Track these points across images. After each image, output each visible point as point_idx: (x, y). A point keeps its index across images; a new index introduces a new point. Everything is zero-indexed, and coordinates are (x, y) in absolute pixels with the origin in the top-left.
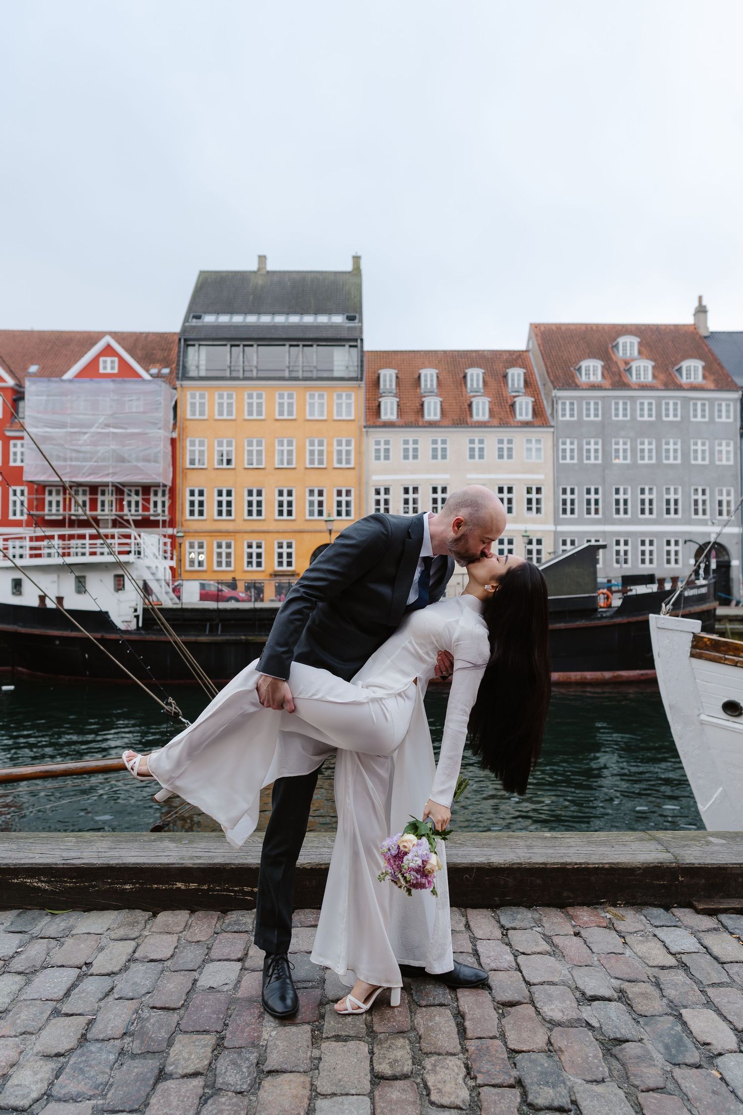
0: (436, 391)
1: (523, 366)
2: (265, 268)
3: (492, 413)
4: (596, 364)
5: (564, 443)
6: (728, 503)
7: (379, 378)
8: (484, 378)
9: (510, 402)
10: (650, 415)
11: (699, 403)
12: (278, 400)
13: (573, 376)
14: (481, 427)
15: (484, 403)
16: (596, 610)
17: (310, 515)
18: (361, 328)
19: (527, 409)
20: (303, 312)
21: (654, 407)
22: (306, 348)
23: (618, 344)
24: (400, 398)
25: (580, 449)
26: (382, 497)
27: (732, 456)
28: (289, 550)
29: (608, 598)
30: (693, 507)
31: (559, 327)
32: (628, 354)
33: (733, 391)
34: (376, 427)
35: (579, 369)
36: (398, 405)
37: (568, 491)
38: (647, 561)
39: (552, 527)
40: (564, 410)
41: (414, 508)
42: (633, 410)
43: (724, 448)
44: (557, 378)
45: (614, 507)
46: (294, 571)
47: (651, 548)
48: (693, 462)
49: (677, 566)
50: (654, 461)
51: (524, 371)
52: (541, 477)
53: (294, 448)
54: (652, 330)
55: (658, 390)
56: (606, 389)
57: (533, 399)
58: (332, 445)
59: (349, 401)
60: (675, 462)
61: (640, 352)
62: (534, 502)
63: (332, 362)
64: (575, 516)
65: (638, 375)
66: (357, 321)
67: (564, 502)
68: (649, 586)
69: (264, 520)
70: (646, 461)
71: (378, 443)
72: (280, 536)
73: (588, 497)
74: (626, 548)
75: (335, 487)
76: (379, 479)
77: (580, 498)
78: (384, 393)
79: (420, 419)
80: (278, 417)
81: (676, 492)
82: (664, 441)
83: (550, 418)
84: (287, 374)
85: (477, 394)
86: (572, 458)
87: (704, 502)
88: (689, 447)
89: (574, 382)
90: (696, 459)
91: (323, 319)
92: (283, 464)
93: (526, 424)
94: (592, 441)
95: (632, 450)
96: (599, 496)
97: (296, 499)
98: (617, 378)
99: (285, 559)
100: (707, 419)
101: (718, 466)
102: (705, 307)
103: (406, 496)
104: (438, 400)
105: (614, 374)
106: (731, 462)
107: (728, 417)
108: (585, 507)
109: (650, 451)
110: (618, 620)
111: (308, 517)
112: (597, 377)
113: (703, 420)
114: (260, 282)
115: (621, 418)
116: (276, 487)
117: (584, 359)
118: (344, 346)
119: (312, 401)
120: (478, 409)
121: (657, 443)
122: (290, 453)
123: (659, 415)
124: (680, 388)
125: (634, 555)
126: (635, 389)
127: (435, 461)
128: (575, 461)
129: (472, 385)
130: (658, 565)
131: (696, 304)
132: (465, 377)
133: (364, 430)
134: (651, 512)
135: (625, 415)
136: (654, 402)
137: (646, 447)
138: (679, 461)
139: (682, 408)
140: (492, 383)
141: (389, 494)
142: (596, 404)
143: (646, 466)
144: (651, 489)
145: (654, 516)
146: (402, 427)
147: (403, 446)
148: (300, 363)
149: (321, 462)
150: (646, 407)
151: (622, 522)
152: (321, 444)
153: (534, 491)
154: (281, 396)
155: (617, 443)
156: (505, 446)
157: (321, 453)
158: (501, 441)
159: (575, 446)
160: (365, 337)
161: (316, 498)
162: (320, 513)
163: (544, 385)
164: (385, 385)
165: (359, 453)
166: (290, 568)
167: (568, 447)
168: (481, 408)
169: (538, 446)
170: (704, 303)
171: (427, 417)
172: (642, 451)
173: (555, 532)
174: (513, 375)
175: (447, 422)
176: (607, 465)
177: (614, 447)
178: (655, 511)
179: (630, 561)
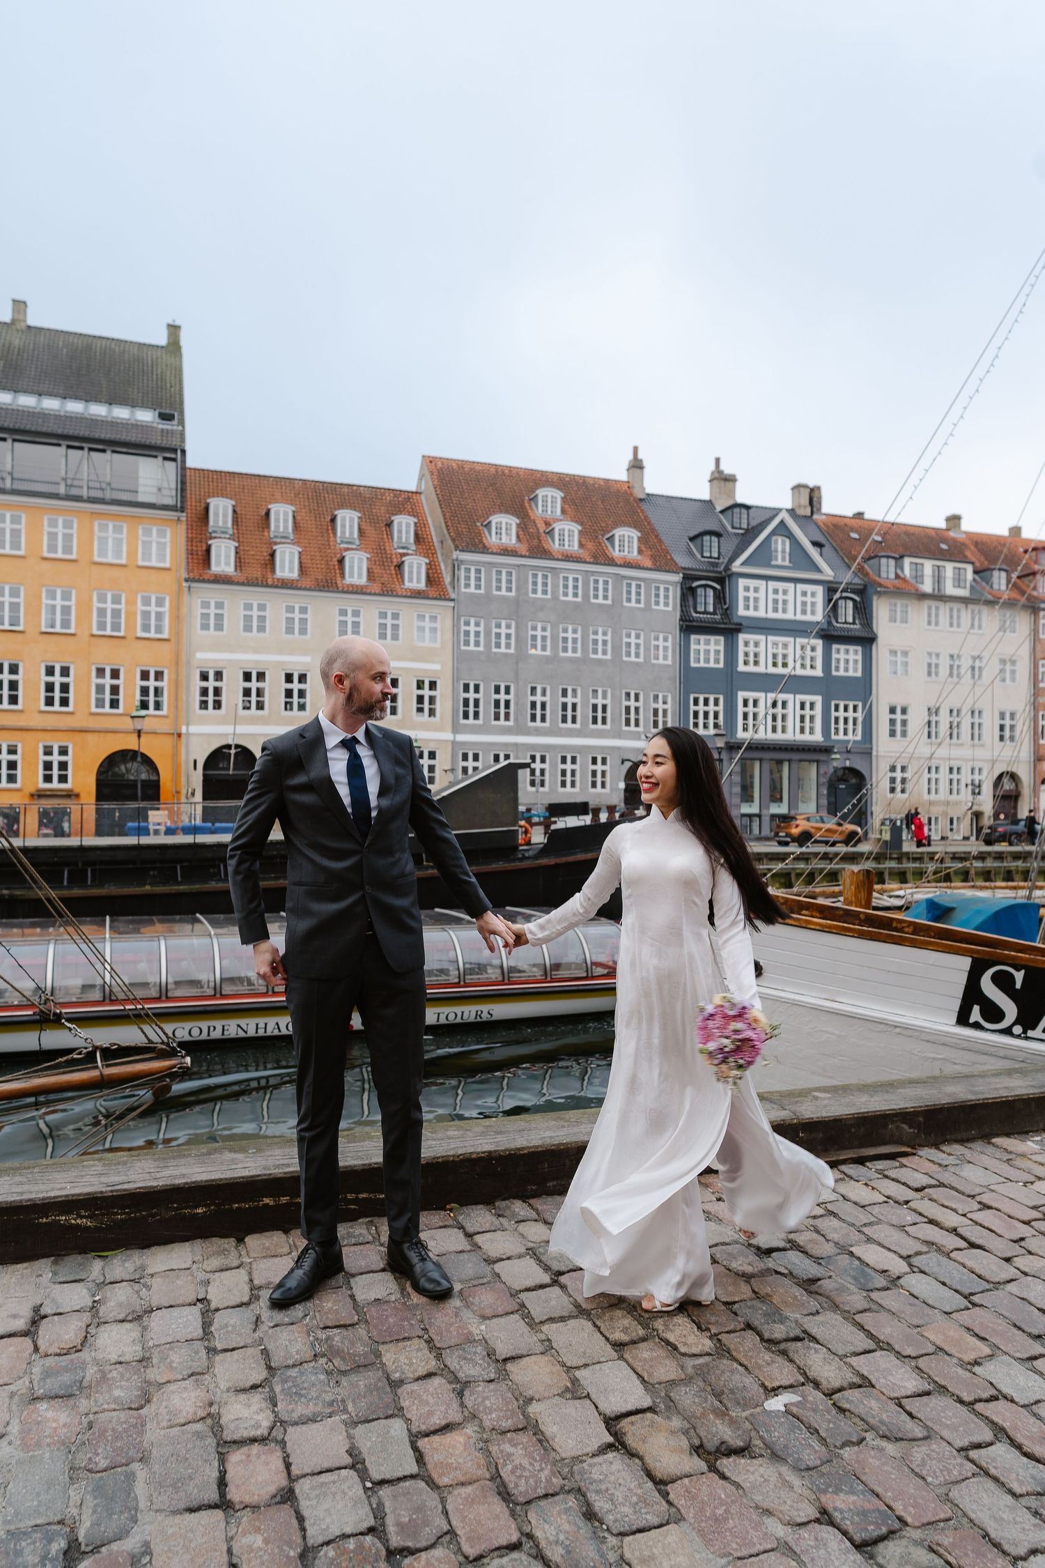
0: (292, 536)
1: (413, 513)
2: (25, 321)
3: (371, 576)
4: (509, 521)
5: (467, 624)
6: (665, 711)
7: (207, 509)
8: (359, 525)
9: (395, 561)
10: (575, 595)
11: (634, 584)
12: (46, 529)
13: (479, 534)
14: (356, 593)
15: (360, 560)
16: (515, 848)
17: (97, 706)
18: (182, 434)
19: (419, 573)
20: (89, 398)
21: (580, 584)
22: (93, 454)
23: (536, 496)
24: (239, 542)
25: (488, 633)
26: (211, 684)
27: (670, 653)
28: (63, 758)
29: (526, 832)
30: (624, 716)
31: (461, 464)
32: (549, 512)
33: (673, 572)
34: (204, 581)
35: (488, 525)
36: (237, 553)
37: (472, 688)
38: (568, 783)
39: (449, 736)
40: (467, 578)
41: (258, 702)
42: (555, 586)
43: (661, 643)
44: (459, 534)
45: (529, 711)
46: (71, 790)
47: (574, 767)
48: (625, 659)
49: (604, 791)
50: (579, 655)
51: (416, 520)
52: (437, 667)
53: (73, 603)
54: (577, 483)
55: (585, 562)
56: (521, 556)
57: (427, 561)
58: (135, 603)
59: (163, 540)
60: (604, 657)
61: (563, 511)
62: (426, 700)
63: (137, 478)
64: (480, 722)
65: (562, 540)
66: (175, 422)
67: (466, 702)
68: (581, 817)
69: (21, 711)
70: (570, 654)
71: (206, 605)
72: (48, 735)
73: (497, 697)
74: (543, 766)
75: (137, 666)
76: (207, 657)
77: (486, 697)
78: (215, 532)
79: (269, 575)
80: (46, 554)
81: (604, 697)
82: (591, 629)
83: (449, 589)
84: (62, 490)
85: (350, 546)
86: (477, 644)
87: (637, 709)
88: (621, 639)
89: (481, 542)
90: (628, 654)
91: (122, 413)
92: (53, 626)
93: (417, 594)
94: (503, 623)
95: (552, 639)
96: (511, 697)
97: (75, 681)
98: (535, 542)
99: (55, 772)
100: (642, 605)
101: (654, 665)
102: (641, 461)
103: (247, 685)
104: (296, 550)
105: (531, 536)
106: (669, 662)
107: (666, 604)
108: (493, 710)
109: (575, 641)
110: (544, 861)
111: (94, 710)
112: (509, 539)
113: (638, 605)
114: (16, 342)
115: (539, 595)
116: (42, 661)
117: (494, 513)
118: (156, 457)
119: (102, 534)
120: (352, 567)
121: (582, 631)
122: (66, 610)
123: (586, 596)
124: (611, 562)
125: (553, 775)
126: (558, 560)
127: (289, 637)
128: (481, 648)
129: (343, 532)
130: (581, 789)
131: (631, 457)
132: (333, 520)
133: (185, 584)
134: (574, 721)
135: (545, 592)
136: (580, 578)
137: (570, 635)
138: (609, 657)
139: (614, 589)
140: (370, 531)
141: (221, 680)
142: (509, 574)
143: (570, 660)
144: (574, 691)
145: (578, 726)
146: (243, 584)
147: (243, 613)
148: (86, 474)
149: (116, 627)
150: (571, 584)
151: (538, 732)
152: (116, 600)
153: (427, 685)
154: (53, 523)
155: (534, 628)
156: (389, 622)
157: (116, 613)
158: (383, 615)
159: (481, 629)
160: (188, 448)
161: (108, 681)
162: (114, 704)
163: (442, 542)
164: (216, 521)
165: (177, 618)
166: (63, 786)
167: (472, 628)
168: (357, 568)
169: (433, 625)
170: (640, 456)
171: (279, 574)
172: (565, 640)
173: (454, 743)
174: (400, 524)
175: (307, 582)
176: (521, 656)
177: (531, 633)
178: (579, 719)
179: (547, 783)
